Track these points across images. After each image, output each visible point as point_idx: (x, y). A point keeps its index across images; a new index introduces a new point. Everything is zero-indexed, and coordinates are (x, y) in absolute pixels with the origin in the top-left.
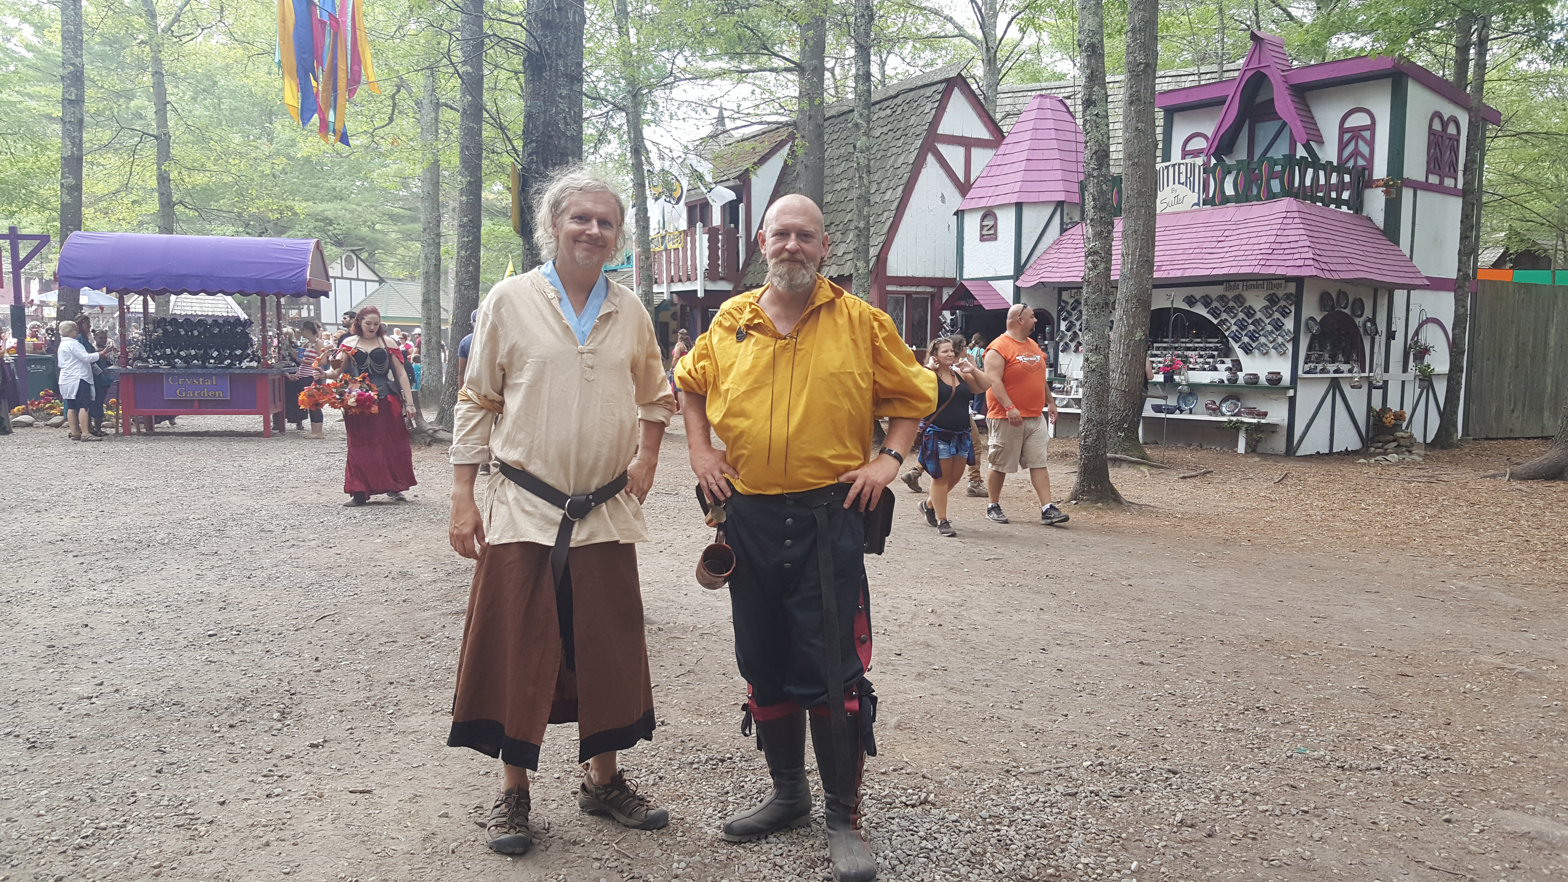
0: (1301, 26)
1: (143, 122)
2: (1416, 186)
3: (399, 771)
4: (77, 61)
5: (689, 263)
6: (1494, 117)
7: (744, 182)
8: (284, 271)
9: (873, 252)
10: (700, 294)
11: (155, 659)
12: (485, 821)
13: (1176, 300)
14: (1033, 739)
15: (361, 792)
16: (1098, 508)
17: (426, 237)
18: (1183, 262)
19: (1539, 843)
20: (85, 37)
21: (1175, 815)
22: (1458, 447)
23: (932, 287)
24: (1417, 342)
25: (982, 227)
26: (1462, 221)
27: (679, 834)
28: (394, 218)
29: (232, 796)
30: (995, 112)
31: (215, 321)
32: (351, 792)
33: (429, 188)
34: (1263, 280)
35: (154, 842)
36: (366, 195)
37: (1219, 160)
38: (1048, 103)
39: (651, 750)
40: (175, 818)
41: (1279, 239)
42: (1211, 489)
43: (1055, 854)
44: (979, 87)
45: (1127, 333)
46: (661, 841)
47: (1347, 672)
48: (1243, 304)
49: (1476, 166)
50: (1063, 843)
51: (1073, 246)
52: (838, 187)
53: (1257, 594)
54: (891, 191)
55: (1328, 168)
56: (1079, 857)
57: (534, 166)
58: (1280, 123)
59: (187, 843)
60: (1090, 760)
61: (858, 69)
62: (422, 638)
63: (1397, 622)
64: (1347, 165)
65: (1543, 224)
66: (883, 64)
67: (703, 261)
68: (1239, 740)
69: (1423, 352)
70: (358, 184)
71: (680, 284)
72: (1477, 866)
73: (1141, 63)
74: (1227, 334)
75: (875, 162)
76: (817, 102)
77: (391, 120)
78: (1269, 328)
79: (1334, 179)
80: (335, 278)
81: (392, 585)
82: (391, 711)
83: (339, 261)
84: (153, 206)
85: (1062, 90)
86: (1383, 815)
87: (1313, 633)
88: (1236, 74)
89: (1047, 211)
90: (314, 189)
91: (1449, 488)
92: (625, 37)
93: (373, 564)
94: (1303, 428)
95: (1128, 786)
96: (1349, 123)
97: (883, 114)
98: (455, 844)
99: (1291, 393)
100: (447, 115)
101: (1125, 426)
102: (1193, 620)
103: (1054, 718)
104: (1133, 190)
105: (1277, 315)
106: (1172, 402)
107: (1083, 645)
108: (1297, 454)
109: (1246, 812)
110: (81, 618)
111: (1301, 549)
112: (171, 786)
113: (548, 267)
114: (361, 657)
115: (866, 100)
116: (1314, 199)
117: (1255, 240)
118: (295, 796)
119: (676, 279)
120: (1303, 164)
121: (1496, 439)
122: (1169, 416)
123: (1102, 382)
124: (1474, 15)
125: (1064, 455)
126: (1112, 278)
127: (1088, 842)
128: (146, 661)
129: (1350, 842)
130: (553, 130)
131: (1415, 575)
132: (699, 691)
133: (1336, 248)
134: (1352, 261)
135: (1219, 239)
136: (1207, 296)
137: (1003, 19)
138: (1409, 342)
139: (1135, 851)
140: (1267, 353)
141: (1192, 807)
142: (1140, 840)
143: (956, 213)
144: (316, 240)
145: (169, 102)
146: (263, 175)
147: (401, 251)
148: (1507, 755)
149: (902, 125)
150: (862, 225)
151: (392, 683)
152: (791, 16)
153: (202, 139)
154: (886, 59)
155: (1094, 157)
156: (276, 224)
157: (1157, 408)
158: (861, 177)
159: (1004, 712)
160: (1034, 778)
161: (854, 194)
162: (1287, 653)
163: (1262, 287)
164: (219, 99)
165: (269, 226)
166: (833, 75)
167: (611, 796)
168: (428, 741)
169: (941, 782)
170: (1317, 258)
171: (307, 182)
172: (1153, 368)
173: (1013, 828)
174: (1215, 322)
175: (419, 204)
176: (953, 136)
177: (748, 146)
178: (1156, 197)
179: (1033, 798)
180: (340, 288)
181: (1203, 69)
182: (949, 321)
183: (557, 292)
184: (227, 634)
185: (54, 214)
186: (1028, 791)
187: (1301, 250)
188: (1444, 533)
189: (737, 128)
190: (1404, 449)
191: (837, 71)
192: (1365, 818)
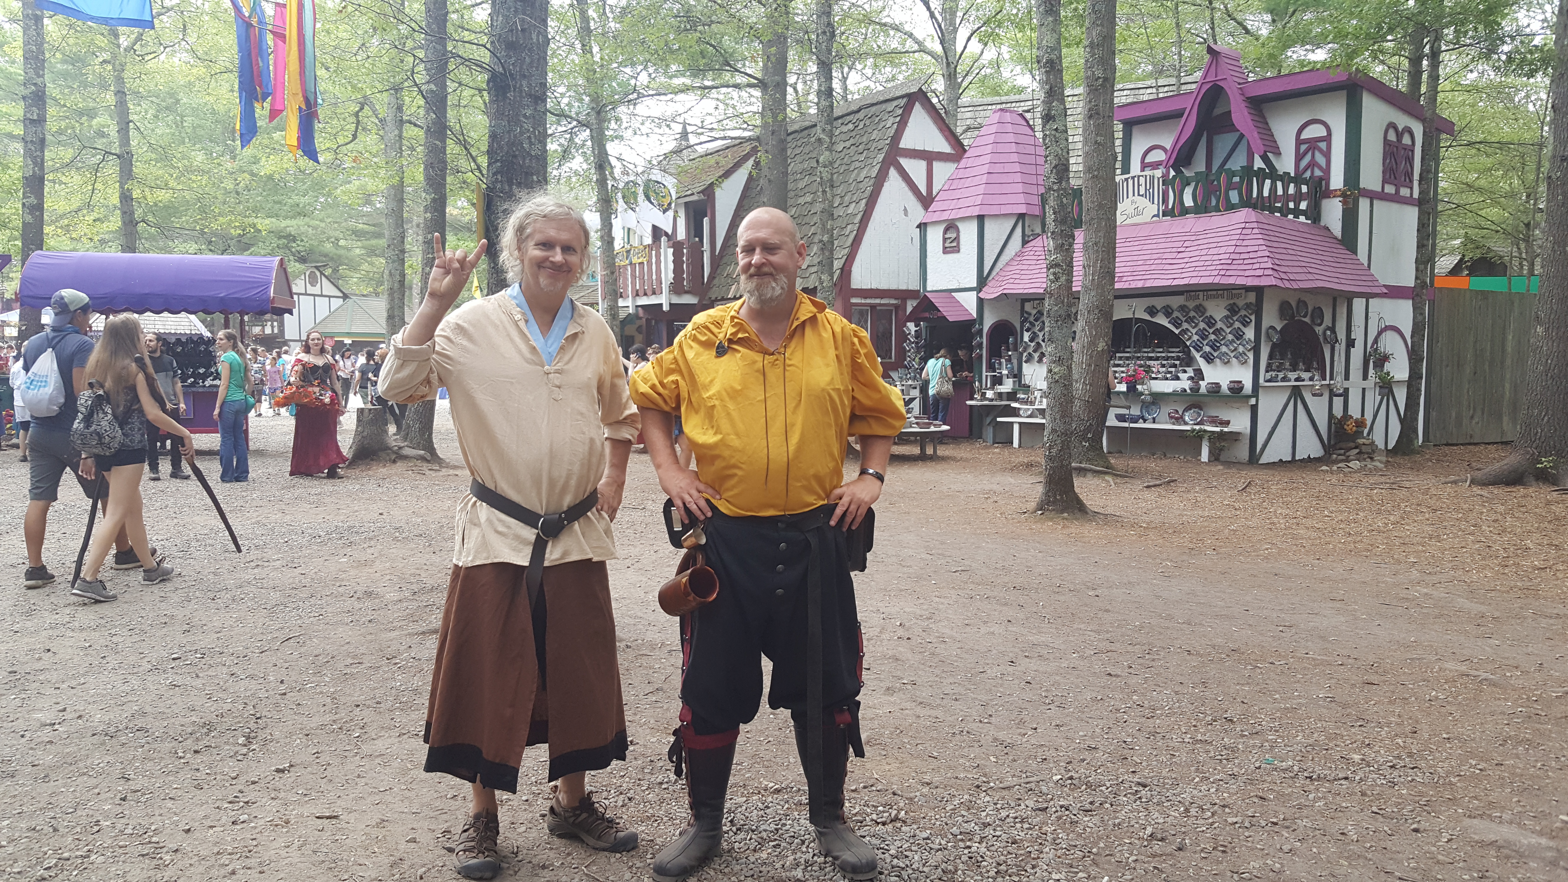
0: (1257, 39)
1: (104, 140)
2: (1372, 196)
3: (365, 796)
4: (39, 81)
5: (654, 277)
6: (1448, 127)
7: (708, 197)
8: (249, 289)
9: (837, 264)
10: (666, 308)
11: (118, 684)
12: (453, 846)
13: (1137, 310)
14: (1002, 754)
15: (328, 818)
16: (1063, 519)
17: (389, 253)
18: (1143, 273)
19: (1506, 851)
20: (47, 56)
21: (1145, 829)
22: (1418, 453)
23: (896, 299)
24: (1376, 349)
25: (945, 240)
26: (1418, 230)
27: (649, 856)
28: (358, 234)
29: (197, 824)
30: (956, 126)
31: (178, 340)
32: (318, 817)
33: (393, 205)
34: (1224, 290)
35: (118, 872)
36: (330, 211)
37: (1178, 172)
38: (1008, 117)
39: (621, 770)
40: (140, 847)
41: (1238, 250)
42: (1175, 498)
43: (1026, 871)
44: (939, 101)
45: (1090, 343)
46: (631, 864)
47: (1314, 680)
48: (1203, 314)
49: (1431, 176)
50: (1034, 859)
51: (1035, 258)
52: (801, 200)
53: (1222, 604)
54: (854, 204)
55: (1286, 178)
56: (1050, 873)
57: (499, 186)
58: (1237, 134)
59: (151, 873)
60: (1060, 774)
61: (820, 86)
62: (388, 659)
63: (1362, 629)
64: (1304, 176)
65: (1497, 231)
66: (844, 79)
67: (668, 275)
68: (1208, 752)
69: (1382, 359)
70: (322, 200)
71: (645, 297)
72: (1446, 876)
73: (1099, 78)
74: (1188, 343)
75: (838, 176)
76: (780, 117)
77: (355, 137)
78: (1230, 337)
79: (1292, 190)
80: (299, 294)
81: (357, 605)
82: (357, 735)
83: (303, 277)
84: (115, 222)
85: (1022, 104)
86: (1352, 825)
87: (1279, 642)
88: (1194, 86)
89: (1009, 224)
90: (277, 206)
91: (1411, 494)
92: (589, 55)
93: (338, 584)
94: (1266, 436)
95: (1098, 800)
96: (1306, 134)
97: (845, 129)
98: (424, 869)
99: (1253, 401)
100: (410, 132)
101: (1089, 436)
102: (1160, 630)
103: (1024, 732)
104: (1093, 202)
105: (1237, 325)
106: (1135, 411)
107: (1051, 657)
108: (1260, 462)
109: (1216, 825)
110: (44, 643)
111: (1266, 558)
112: (135, 814)
113: (514, 290)
114: (327, 679)
115: (828, 116)
116: (1272, 210)
117: (1215, 251)
118: (262, 822)
119: (641, 293)
120: (1261, 175)
121: (1457, 445)
122: (1132, 425)
123: (1066, 392)
124: (1426, 27)
125: (1029, 466)
126: (1074, 289)
127: (1059, 857)
128: (109, 686)
129: (1319, 853)
130: (517, 149)
131: (1379, 582)
132: (668, 709)
133: (1295, 258)
134: (1311, 270)
135: (1179, 250)
136: (1168, 306)
137: (962, 34)
138: (1368, 349)
139: (1106, 866)
140: (1229, 362)
141: (1161, 821)
142: (1111, 855)
143: (919, 226)
144: (279, 258)
145: (131, 121)
146: (227, 192)
147: (365, 266)
148: (1474, 763)
149: (864, 139)
150: (825, 238)
151: (358, 706)
152: (754, 33)
153: (164, 156)
154: (848, 74)
155: (1054, 171)
156: (239, 241)
157: (1121, 418)
158: (824, 192)
159: (974, 726)
160: (1005, 793)
161: (818, 207)
162: (1254, 663)
163: (1222, 296)
164: (182, 117)
165: (232, 243)
166: (795, 89)
167: (580, 819)
168: (395, 764)
169: (911, 799)
170: (1276, 267)
171: (270, 198)
172: (1116, 378)
173: (984, 844)
174: (1177, 332)
175: (383, 220)
176: (915, 150)
177: (711, 160)
178: (1116, 209)
179: (1004, 814)
180: (304, 304)
181: (1161, 82)
182: (913, 333)
183: (523, 314)
184: (191, 658)
185: (16, 233)
186: (999, 806)
187: (1260, 260)
188: (1407, 539)
189: (701, 143)
190: (1366, 456)
191: (800, 87)
192: (1334, 828)
